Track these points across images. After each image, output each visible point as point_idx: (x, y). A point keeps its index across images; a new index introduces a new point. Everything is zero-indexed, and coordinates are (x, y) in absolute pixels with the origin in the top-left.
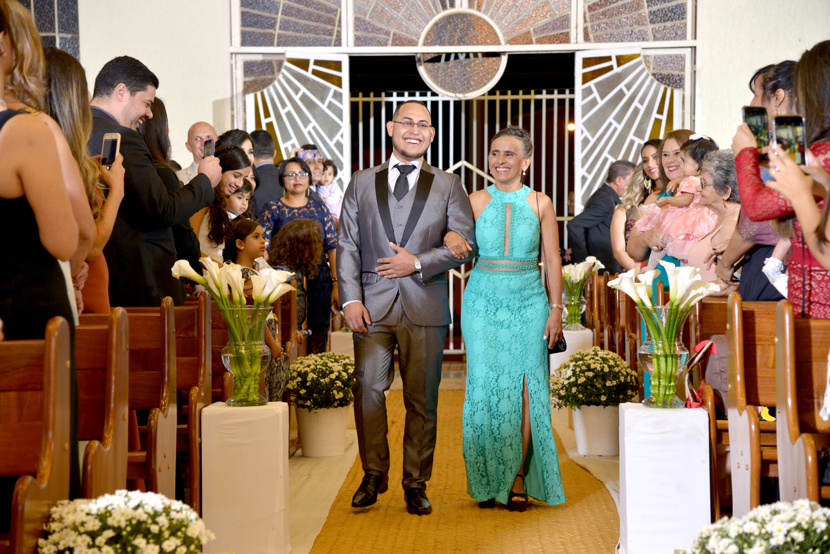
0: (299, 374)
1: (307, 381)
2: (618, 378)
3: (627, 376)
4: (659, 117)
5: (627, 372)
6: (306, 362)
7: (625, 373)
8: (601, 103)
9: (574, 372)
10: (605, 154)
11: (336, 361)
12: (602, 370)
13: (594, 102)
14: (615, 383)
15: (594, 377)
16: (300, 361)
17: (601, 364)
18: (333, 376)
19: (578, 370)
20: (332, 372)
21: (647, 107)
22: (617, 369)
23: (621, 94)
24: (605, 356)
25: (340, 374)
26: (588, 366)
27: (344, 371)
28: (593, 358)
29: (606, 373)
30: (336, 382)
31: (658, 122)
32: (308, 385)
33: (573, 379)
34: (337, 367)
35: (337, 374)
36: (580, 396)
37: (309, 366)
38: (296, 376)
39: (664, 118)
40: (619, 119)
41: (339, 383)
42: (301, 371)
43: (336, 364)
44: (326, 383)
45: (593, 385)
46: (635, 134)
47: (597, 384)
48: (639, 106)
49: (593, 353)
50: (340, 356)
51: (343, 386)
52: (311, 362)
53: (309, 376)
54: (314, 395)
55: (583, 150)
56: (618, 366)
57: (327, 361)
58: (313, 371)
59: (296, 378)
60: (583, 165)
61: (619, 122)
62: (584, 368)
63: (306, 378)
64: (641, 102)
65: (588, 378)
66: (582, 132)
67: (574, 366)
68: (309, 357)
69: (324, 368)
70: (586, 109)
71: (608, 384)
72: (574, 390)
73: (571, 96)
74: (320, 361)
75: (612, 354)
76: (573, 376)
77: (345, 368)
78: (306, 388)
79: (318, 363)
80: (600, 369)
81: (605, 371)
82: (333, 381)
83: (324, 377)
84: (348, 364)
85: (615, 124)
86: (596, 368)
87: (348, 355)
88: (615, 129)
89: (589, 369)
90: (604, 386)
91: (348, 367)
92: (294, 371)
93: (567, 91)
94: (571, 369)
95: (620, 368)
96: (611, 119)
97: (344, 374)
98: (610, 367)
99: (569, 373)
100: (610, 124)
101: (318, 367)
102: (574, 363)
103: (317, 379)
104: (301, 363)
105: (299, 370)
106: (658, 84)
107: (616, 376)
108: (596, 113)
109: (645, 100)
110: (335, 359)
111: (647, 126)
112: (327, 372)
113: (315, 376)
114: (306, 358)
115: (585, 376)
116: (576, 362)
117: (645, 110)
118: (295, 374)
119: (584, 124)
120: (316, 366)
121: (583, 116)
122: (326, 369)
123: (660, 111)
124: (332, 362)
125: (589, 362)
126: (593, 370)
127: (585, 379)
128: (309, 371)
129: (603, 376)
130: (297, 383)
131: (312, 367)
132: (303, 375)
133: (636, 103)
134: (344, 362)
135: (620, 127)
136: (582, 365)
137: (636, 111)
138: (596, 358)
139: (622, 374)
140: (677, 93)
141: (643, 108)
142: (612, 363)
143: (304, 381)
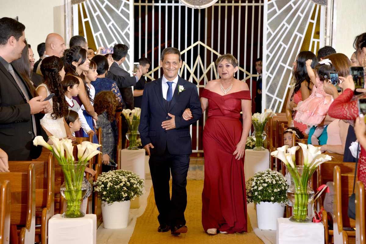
0: (103, 183)
1: (107, 187)
2: (281, 187)
3: (286, 186)
4: (312, 21)
5: (286, 184)
6: (107, 176)
7: (285, 184)
8: (279, 12)
9: (256, 183)
10: (281, 42)
11: (124, 175)
12: (272, 183)
13: (275, 12)
14: (279, 190)
15: (267, 186)
16: (103, 175)
17: (271, 179)
18: (122, 184)
19: (259, 182)
20: (121, 182)
21: (305, 15)
22: (280, 182)
23: (290, 8)
24: (274, 174)
25: (126, 183)
26: (264, 180)
27: (128, 181)
28: (267, 176)
29: (274, 184)
30: (123, 187)
31: (311, 24)
32: (108, 189)
33: (256, 187)
34: (124, 179)
35: (124, 183)
36: (260, 197)
37: (108, 178)
38: (101, 184)
39: (315, 22)
40: (289, 22)
41: (125, 188)
42: (104, 181)
43: (123, 177)
44: (118, 188)
45: (266, 191)
46: (298, 31)
47: (269, 190)
48: (301, 15)
49: (267, 172)
50: (126, 172)
51: (127, 190)
52: (110, 176)
53: (108, 184)
54: (111, 195)
55: (267, 40)
56: (280, 180)
57: (119, 175)
58: (110, 181)
59: (101, 185)
60: (267, 49)
61: (289, 24)
62: (262, 181)
63: (107, 185)
64: (302, 12)
65: (264, 187)
66: (268, 29)
67: (257, 180)
68: (108, 172)
69: (117, 180)
70: (270, 16)
71: (275, 190)
72: (256, 193)
73: (262, 4)
74: (115, 176)
75: (278, 173)
76: (256, 185)
77: (128, 179)
78: (106, 191)
79: (113, 177)
80: (271, 182)
81: (273, 183)
82: (121, 187)
83: (117, 185)
84: (131, 177)
85: (286, 25)
86: (268, 182)
87: (130, 171)
88: (287, 28)
89: (265, 182)
90: (273, 191)
91: (130, 178)
92: (100, 181)
93: (260, 1)
94: (255, 181)
95: (282, 181)
96: (284, 22)
97: (128, 183)
98: (276, 181)
99: (254, 184)
100: (284, 25)
101: (114, 179)
102: (257, 178)
103: (113, 186)
104: (104, 176)
105: (103, 181)
106: (312, 2)
107: (279, 186)
108: (275, 18)
109: (304, 11)
110: (123, 174)
111: (305, 27)
112: (119, 182)
113: (112, 184)
114: (107, 173)
115: (262, 186)
116: (258, 178)
117: (304, 18)
118: (100, 183)
119: (269, 24)
120: (112, 178)
121: (268, 20)
122: (118, 180)
123: (313, 18)
124: (121, 176)
125: (264, 178)
126: (267, 183)
127: (262, 188)
128: (108, 181)
129: (272, 186)
130: (102, 187)
131: (110, 179)
132: (105, 184)
133: (299, 13)
134: (128, 176)
135: (289, 27)
136: (261, 180)
137: (299, 17)
138: (269, 175)
139: (283, 185)
140: (323, 8)
141: (303, 16)
142: (277, 178)
143: (106, 187)
